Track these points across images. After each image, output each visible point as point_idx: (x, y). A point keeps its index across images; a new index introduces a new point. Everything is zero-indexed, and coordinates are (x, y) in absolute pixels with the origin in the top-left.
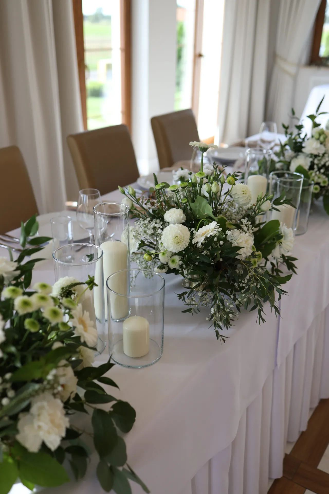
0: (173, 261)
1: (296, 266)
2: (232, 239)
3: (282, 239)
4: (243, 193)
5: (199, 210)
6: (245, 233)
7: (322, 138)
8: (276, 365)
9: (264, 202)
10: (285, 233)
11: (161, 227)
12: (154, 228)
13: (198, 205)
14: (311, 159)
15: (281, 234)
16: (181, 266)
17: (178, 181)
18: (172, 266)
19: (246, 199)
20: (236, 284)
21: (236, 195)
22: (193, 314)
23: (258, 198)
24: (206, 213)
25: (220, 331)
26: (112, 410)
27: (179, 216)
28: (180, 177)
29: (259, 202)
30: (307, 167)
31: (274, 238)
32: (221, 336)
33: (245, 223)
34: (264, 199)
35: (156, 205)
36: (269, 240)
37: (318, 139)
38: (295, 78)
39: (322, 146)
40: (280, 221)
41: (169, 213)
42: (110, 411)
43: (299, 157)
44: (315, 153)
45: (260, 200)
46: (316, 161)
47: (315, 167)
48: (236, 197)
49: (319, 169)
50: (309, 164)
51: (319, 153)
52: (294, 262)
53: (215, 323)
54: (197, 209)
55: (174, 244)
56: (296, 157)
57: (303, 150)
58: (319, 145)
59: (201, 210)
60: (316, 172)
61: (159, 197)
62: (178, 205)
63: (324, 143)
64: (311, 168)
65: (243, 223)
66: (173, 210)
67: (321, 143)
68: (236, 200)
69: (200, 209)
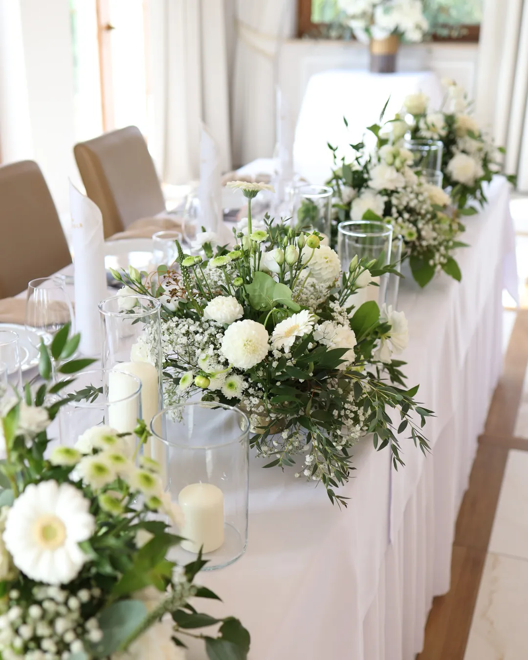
0: (231, 385)
1: (405, 374)
2: (324, 338)
3: (389, 331)
4: (327, 262)
5: (260, 296)
6: (341, 326)
7: (398, 163)
8: (389, 541)
9: (361, 273)
10: (394, 321)
11: (201, 330)
12: (187, 333)
13: (257, 287)
14: (385, 198)
15: (387, 322)
16: (246, 393)
17: (200, 250)
18: (229, 394)
19: (332, 272)
20: (335, 413)
21: (316, 264)
22: (283, 469)
23: (350, 268)
24: (274, 300)
25: (333, 488)
26: (220, 635)
27: (232, 308)
28: (203, 245)
29: (353, 273)
30: (380, 212)
31: (377, 330)
32: (338, 497)
33: (337, 309)
34: (360, 268)
35: (178, 294)
36: (367, 335)
37: (392, 164)
38: (275, 61)
39: (400, 175)
40: (377, 302)
41: (213, 305)
42: (219, 638)
43: (363, 196)
44: (391, 187)
45: (355, 270)
46: (394, 201)
47: (394, 210)
48: (317, 269)
49: (400, 214)
50: (382, 207)
51: (397, 188)
52: (401, 369)
53: (324, 478)
54: (256, 294)
55: (246, 354)
56: (358, 195)
57: (370, 183)
58: (395, 174)
59: (264, 296)
60: (396, 219)
61: (188, 280)
62: (223, 291)
63: (402, 170)
64: (387, 212)
65: (335, 310)
66: (219, 300)
67: (398, 170)
68: (316, 274)
69: (262, 294)
